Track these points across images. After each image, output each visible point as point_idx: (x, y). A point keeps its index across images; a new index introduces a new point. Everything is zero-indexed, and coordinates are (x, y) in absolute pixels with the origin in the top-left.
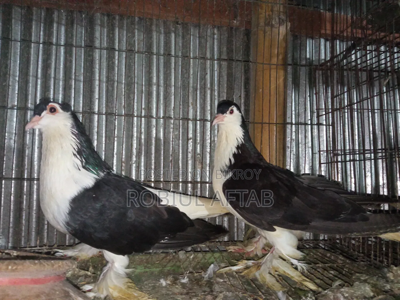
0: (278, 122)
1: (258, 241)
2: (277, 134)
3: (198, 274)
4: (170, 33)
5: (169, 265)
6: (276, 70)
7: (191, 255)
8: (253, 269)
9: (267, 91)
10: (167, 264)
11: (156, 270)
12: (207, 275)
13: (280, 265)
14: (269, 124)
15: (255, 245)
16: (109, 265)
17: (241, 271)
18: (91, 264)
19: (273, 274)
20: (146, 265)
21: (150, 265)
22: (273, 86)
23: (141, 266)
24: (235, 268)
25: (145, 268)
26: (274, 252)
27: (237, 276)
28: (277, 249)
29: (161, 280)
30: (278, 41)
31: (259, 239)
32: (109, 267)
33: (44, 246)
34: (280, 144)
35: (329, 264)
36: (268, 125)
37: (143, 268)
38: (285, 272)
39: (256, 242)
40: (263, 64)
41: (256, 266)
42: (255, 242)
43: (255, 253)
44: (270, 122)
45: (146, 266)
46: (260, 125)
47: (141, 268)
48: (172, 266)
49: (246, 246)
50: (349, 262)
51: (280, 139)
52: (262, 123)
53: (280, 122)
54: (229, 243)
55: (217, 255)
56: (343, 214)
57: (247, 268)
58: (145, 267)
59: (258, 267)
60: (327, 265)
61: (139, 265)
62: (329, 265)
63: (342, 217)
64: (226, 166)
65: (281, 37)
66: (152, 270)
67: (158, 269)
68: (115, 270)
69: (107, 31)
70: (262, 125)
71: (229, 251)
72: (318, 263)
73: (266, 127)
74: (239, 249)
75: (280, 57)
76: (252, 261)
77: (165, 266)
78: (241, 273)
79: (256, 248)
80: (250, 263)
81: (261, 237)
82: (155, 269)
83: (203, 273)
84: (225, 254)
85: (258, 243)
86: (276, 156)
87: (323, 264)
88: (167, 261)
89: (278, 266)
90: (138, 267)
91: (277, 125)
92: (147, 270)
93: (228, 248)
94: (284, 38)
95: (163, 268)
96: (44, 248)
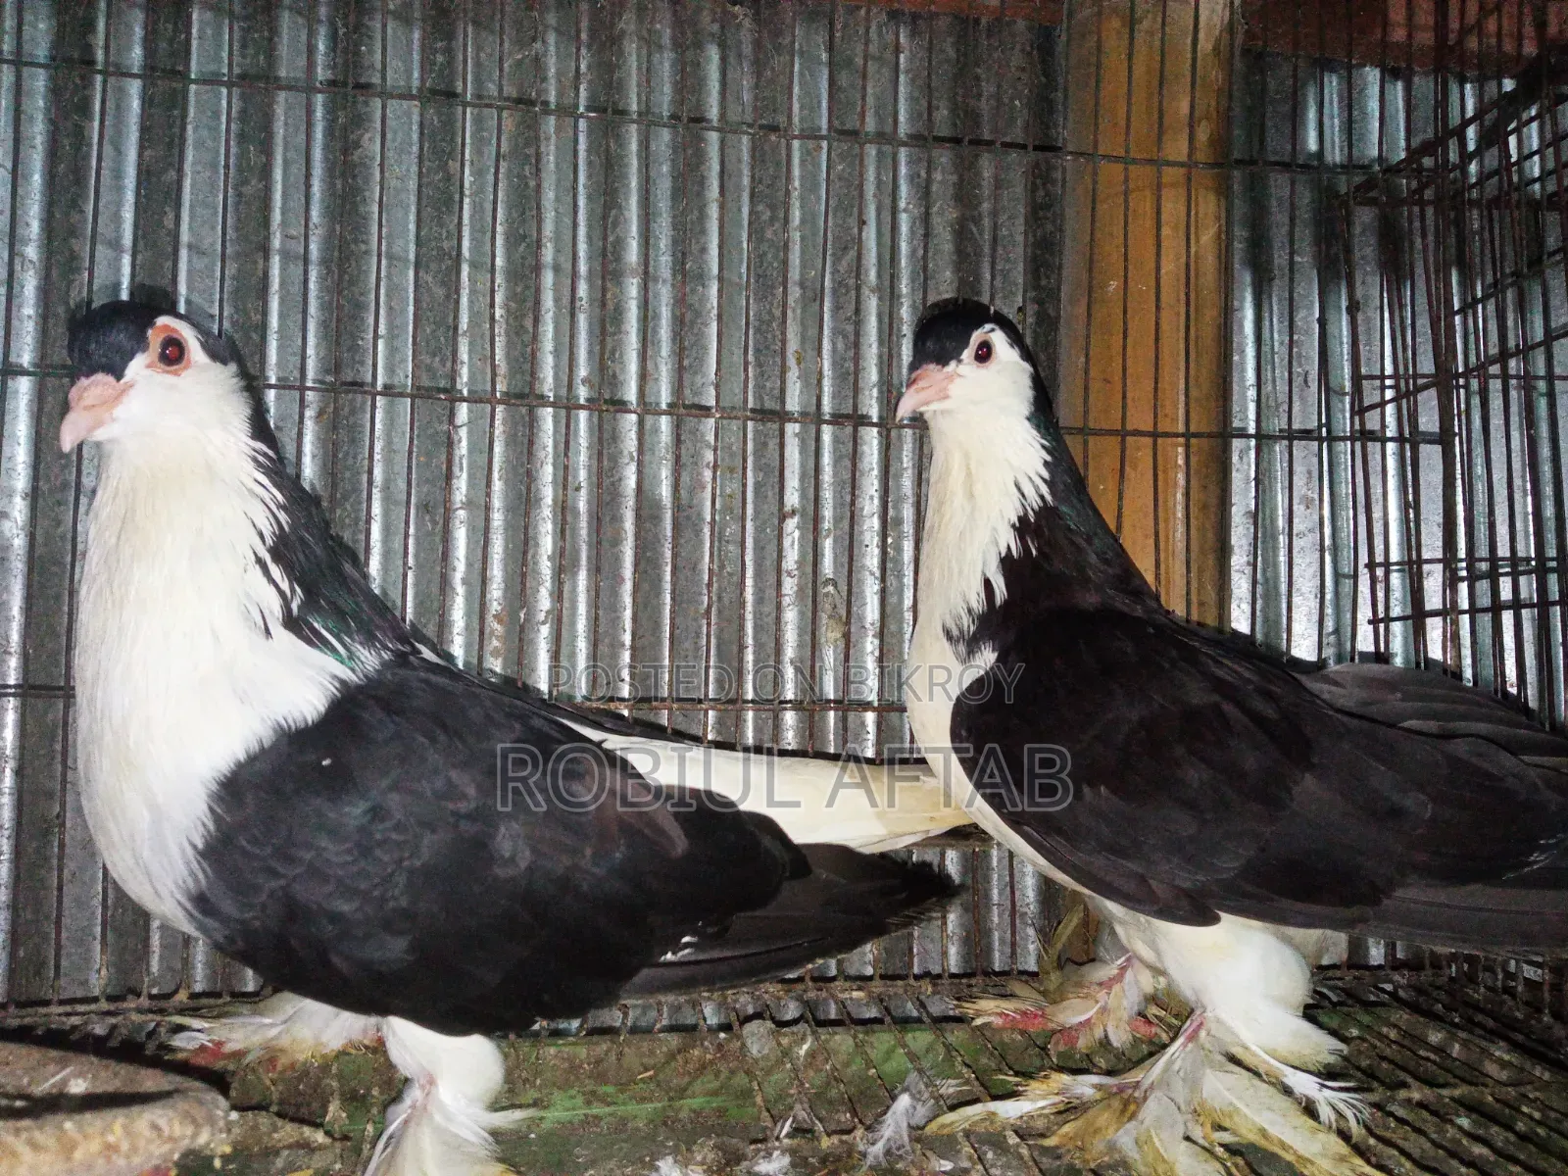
0: (1193, 429)
1: (1119, 977)
2: (1194, 483)
3: (835, 1139)
4: (699, 45)
5: (697, 1086)
6: (1183, 192)
7: (803, 1039)
8: (1103, 1118)
9: (1142, 286)
10: (690, 1083)
11: (641, 1112)
12: (878, 1149)
13: (1240, 1098)
14: (1155, 435)
15: (1102, 995)
16: (414, 1095)
17: (1040, 1124)
18: (335, 1084)
19: (1201, 1141)
20: (590, 1086)
21: (610, 1089)
22: (1170, 266)
23: (573, 1092)
24: (1010, 1110)
25: (588, 1103)
26: (1203, 1034)
27: (1024, 1151)
28: (1218, 1021)
29: (659, 1163)
30: (1194, 60)
31: (1123, 969)
32: (413, 1107)
33: (130, 997)
34: (1202, 529)
35: (1455, 1086)
36: (1149, 441)
37: (580, 1100)
38: (1263, 1133)
39: (1107, 985)
40: (1126, 160)
41: (1116, 1104)
42: (1100, 984)
43: (1099, 1033)
44: (1160, 430)
45: (593, 1093)
46: (1113, 442)
47: (568, 1104)
48: (715, 1093)
49: (1055, 997)
50: (1547, 1076)
51: (1204, 507)
52: (1123, 434)
53: (1204, 429)
54: (973, 981)
55: (920, 1039)
56: (1543, 849)
57: (1070, 1109)
58: (591, 1097)
59: (1128, 1106)
60: (1445, 1092)
61: (559, 1088)
62: (1457, 1093)
63: (1535, 862)
64: (970, 611)
65: (1205, 45)
66: (621, 1110)
67: (650, 1106)
68: (438, 1118)
69: (423, 39)
70: (1123, 441)
71: (978, 1022)
72: (1404, 1085)
73: (1141, 451)
74: (1024, 1013)
75: (1203, 134)
76: (1094, 1079)
77: (682, 1093)
78: (1043, 1136)
79: (1104, 1010)
80: (1085, 1086)
81: (1128, 960)
82: (632, 1108)
83: (859, 1132)
84: (956, 1035)
85: (1116, 988)
86: (1188, 583)
87: (1427, 1091)
88: (691, 1067)
89: (1231, 1104)
90: (557, 1096)
91: (1193, 441)
92: (597, 1110)
93: (969, 1008)
94: (1216, 49)
95: (671, 1099)
96: (133, 1005)
